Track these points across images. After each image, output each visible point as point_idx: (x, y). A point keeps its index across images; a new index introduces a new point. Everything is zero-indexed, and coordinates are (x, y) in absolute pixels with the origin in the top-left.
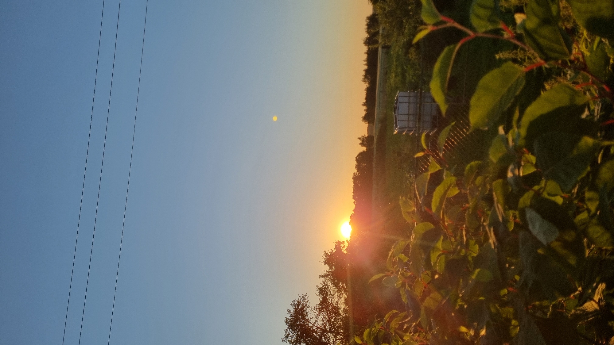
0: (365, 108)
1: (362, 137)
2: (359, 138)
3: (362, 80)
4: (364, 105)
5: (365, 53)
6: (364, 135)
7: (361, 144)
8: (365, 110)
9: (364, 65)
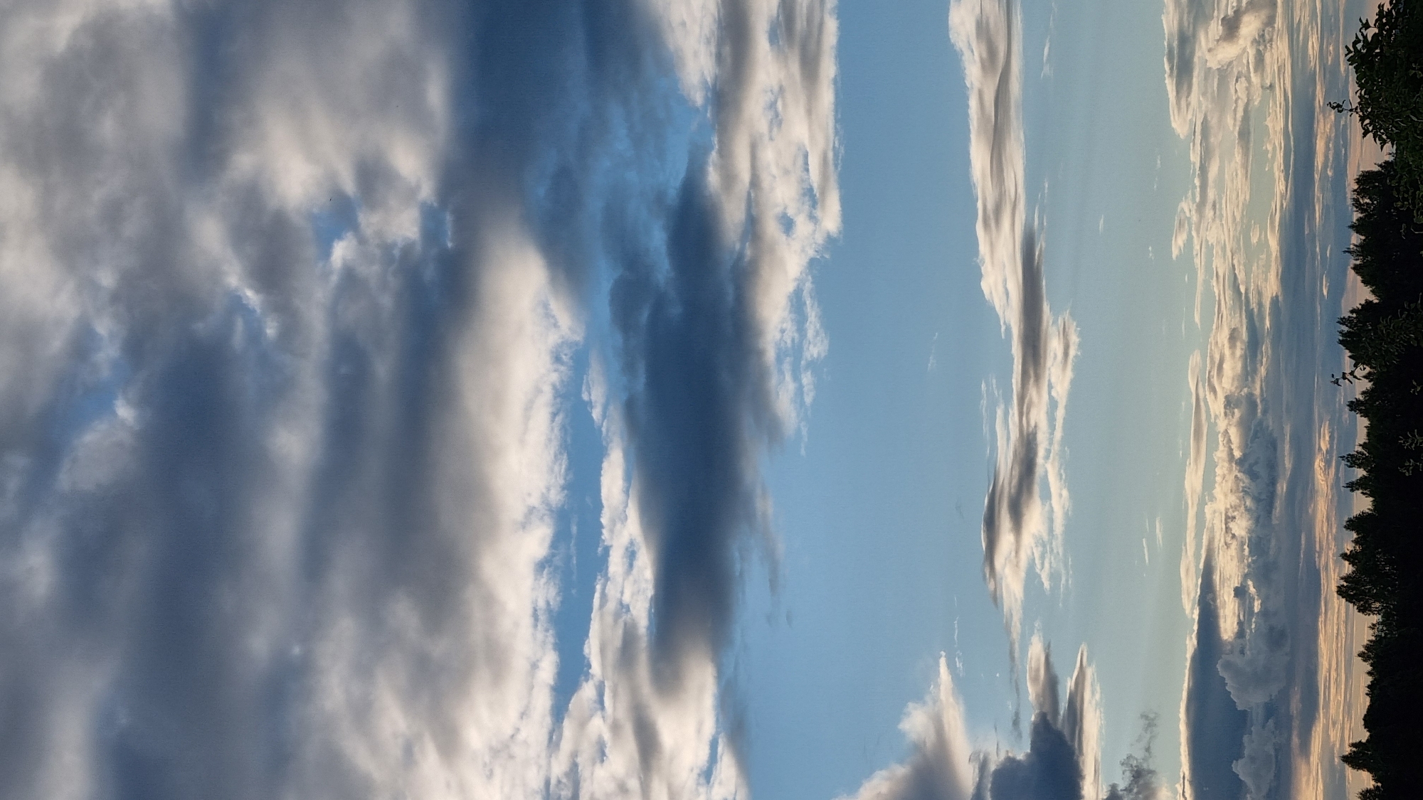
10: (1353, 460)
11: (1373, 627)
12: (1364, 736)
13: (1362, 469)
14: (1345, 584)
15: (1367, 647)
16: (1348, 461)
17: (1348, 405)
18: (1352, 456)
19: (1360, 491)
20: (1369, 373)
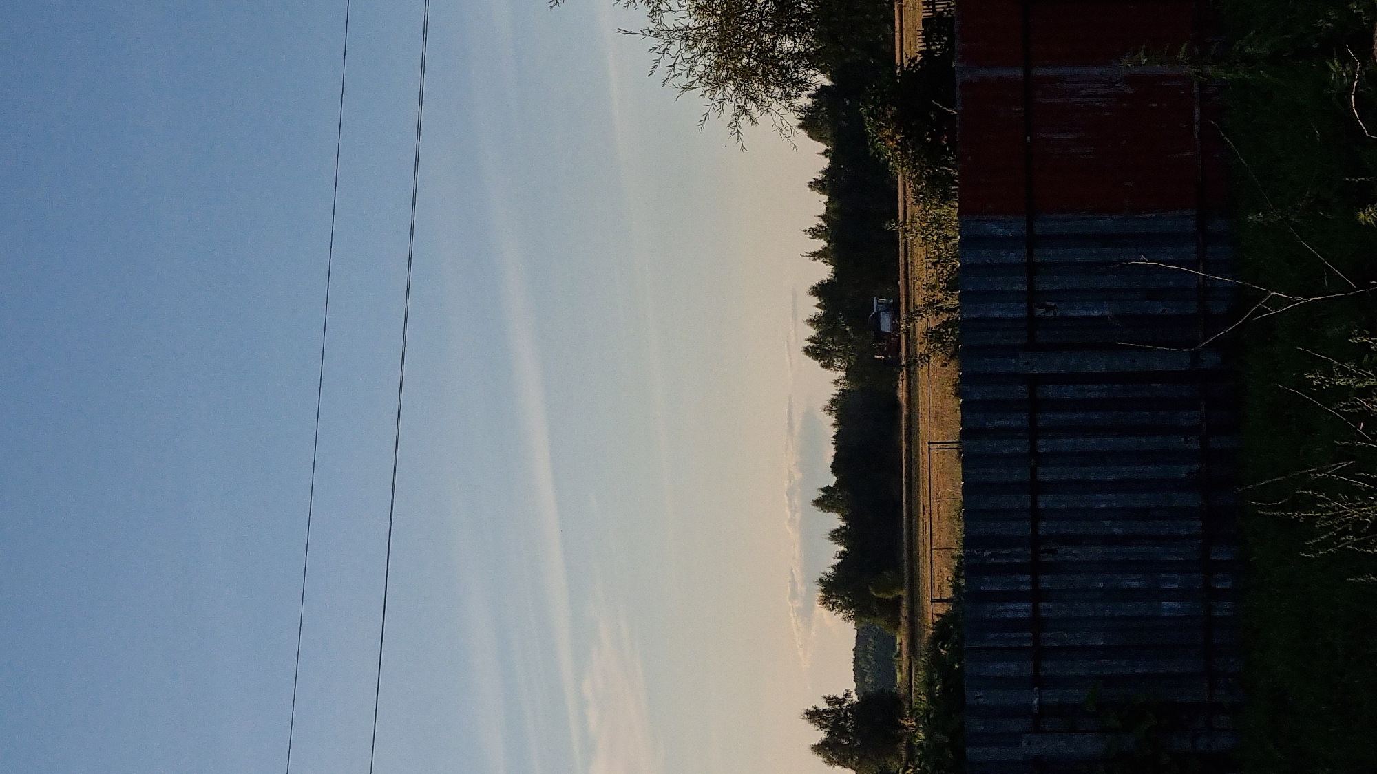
0: (835, 521)
1: (826, 707)
2: (814, 715)
3: (807, 351)
4: (827, 501)
5: (814, 185)
6: (841, 696)
7: (819, 748)
8: (836, 536)
9: (815, 255)
10: (815, 233)
11: (836, 382)
12: (832, 480)
13: (822, 240)
14: (812, 345)
15: (833, 402)
16: (810, 233)
17: (809, 186)
18: (813, 229)
19: (822, 259)
20: (827, 151)
